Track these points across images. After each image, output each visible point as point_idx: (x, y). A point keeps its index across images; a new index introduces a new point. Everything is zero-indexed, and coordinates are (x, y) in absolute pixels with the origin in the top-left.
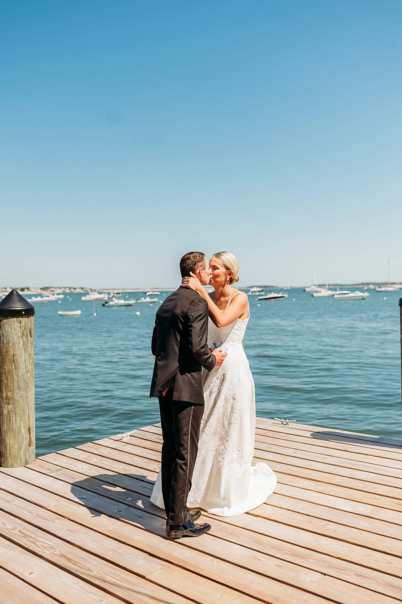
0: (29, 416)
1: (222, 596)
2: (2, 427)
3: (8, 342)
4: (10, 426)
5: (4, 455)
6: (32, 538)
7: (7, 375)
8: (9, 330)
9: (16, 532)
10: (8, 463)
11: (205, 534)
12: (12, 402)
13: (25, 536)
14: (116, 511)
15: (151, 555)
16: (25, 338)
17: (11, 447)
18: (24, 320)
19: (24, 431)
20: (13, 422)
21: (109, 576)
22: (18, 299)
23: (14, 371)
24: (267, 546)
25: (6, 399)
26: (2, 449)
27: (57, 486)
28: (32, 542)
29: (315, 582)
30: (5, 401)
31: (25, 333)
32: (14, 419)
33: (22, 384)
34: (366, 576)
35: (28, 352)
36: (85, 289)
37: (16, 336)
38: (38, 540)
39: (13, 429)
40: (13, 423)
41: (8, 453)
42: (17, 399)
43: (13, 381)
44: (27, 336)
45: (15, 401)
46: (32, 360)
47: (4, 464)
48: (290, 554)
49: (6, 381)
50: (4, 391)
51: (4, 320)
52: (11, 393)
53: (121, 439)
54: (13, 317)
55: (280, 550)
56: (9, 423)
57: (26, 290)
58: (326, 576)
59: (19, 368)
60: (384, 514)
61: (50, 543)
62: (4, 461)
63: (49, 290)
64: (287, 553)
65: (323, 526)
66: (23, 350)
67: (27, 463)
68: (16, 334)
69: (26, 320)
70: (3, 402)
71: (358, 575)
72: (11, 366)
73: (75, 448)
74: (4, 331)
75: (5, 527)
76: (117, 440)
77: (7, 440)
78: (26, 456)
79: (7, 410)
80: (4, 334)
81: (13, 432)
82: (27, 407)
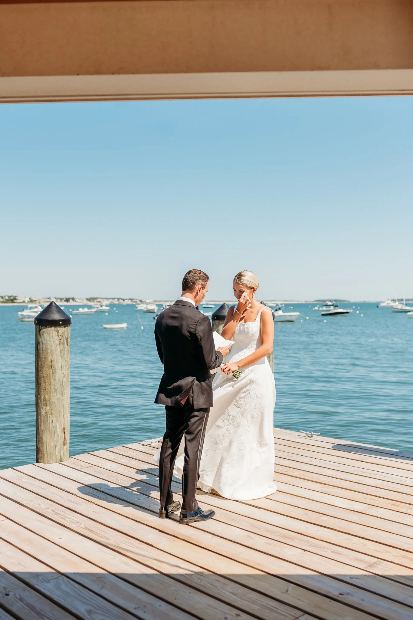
0: (64, 417)
1: (214, 560)
2: (40, 426)
3: (47, 349)
4: (47, 426)
5: (41, 451)
6: (63, 515)
7: (45, 379)
8: (48, 338)
9: (49, 510)
10: (44, 459)
11: (211, 519)
12: (49, 403)
13: (57, 513)
14: (137, 499)
15: (160, 531)
16: (62, 346)
17: (47, 445)
18: (61, 330)
19: (59, 430)
20: (49, 421)
21: (124, 543)
22: (56, 310)
23: (51, 376)
24: (262, 529)
25: (44, 401)
26: (40, 446)
27: (87, 479)
28: (62, 518)
29: (295, 555)
30: (43, 403)
31: (62, 341)
32: (51, 419)
33: (58, 387)
34: (340, 553)
35: (65, 359)
36: (135, 300)
37: (54, 344)
38: (67, 517)
39: (49, 428)
40: (49, 423)
41: (45, 450)
42: (54, 401)
43: (50, 384)
44: (64, 344)
45: (52, 403)
46: (68, 366)
47: (41, 460)
48: (280, 536)
49: (44, 384)
50: (42, 393)
51: (44, 329)
52: (48, 395)
53: (150, 444)
54: (51, 327)
55: (272, 533)
56: (46, 422)
57: (71, 300)
58: (306, 551)
59: (56, 373)
60: (376, 511)
61: (76, 519)
62: (41, 457)
63: (95, 301)
64: (277, 535)
65: (317, 517)
66: (60, 357)
67: (61, 460)
68: (54, 342)
69: (63, 329)
70: (42, 403)
71: (333, 552)
72: (48, 371)
73: (106, 450)
74: (43, 339)
75: (40, 507)
76: (146, 445)
77: (44, 439)
78: (61, 453)
79: (44, 411)
80: (44, 342)
81: (49, 431)
82: (63, 409)
